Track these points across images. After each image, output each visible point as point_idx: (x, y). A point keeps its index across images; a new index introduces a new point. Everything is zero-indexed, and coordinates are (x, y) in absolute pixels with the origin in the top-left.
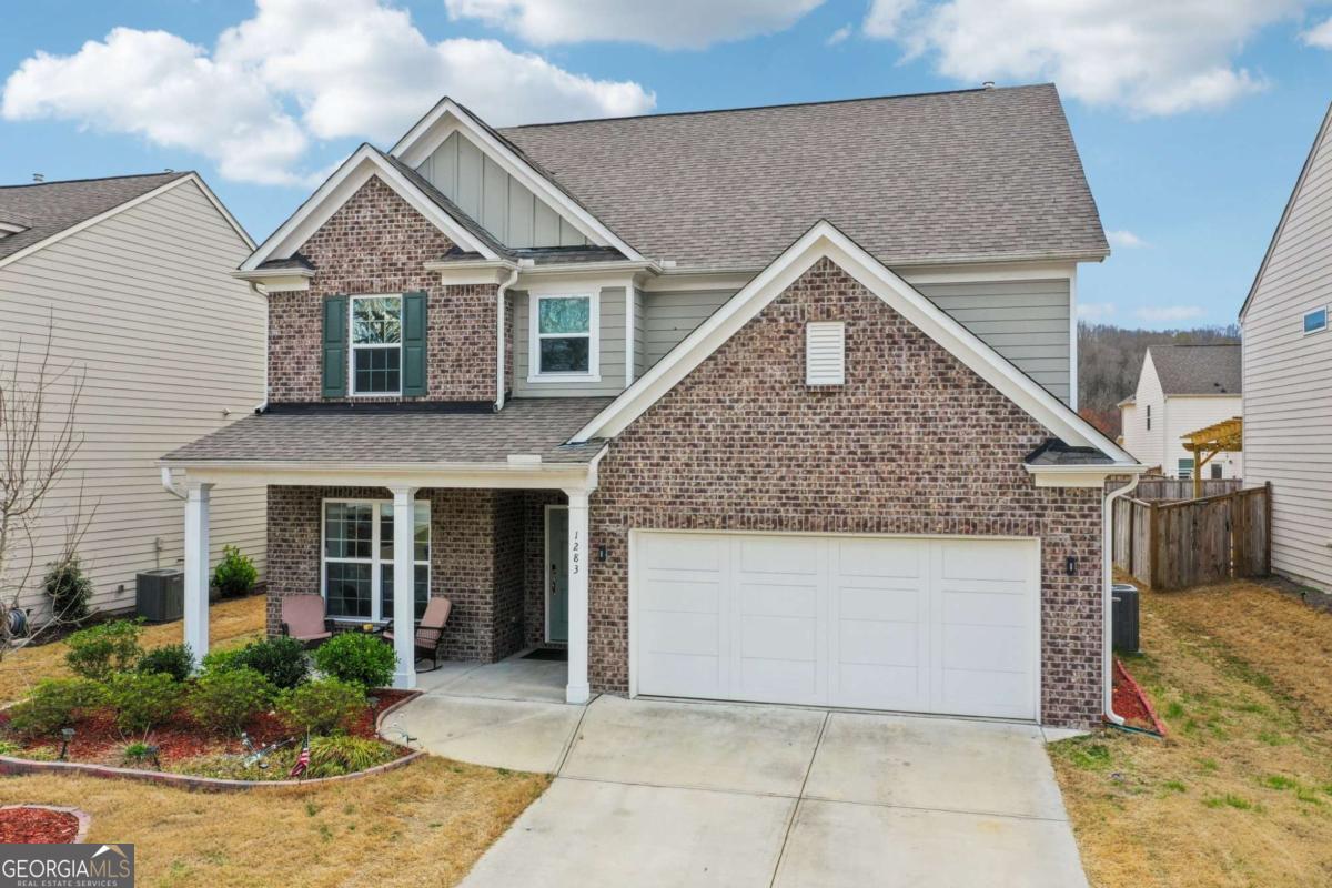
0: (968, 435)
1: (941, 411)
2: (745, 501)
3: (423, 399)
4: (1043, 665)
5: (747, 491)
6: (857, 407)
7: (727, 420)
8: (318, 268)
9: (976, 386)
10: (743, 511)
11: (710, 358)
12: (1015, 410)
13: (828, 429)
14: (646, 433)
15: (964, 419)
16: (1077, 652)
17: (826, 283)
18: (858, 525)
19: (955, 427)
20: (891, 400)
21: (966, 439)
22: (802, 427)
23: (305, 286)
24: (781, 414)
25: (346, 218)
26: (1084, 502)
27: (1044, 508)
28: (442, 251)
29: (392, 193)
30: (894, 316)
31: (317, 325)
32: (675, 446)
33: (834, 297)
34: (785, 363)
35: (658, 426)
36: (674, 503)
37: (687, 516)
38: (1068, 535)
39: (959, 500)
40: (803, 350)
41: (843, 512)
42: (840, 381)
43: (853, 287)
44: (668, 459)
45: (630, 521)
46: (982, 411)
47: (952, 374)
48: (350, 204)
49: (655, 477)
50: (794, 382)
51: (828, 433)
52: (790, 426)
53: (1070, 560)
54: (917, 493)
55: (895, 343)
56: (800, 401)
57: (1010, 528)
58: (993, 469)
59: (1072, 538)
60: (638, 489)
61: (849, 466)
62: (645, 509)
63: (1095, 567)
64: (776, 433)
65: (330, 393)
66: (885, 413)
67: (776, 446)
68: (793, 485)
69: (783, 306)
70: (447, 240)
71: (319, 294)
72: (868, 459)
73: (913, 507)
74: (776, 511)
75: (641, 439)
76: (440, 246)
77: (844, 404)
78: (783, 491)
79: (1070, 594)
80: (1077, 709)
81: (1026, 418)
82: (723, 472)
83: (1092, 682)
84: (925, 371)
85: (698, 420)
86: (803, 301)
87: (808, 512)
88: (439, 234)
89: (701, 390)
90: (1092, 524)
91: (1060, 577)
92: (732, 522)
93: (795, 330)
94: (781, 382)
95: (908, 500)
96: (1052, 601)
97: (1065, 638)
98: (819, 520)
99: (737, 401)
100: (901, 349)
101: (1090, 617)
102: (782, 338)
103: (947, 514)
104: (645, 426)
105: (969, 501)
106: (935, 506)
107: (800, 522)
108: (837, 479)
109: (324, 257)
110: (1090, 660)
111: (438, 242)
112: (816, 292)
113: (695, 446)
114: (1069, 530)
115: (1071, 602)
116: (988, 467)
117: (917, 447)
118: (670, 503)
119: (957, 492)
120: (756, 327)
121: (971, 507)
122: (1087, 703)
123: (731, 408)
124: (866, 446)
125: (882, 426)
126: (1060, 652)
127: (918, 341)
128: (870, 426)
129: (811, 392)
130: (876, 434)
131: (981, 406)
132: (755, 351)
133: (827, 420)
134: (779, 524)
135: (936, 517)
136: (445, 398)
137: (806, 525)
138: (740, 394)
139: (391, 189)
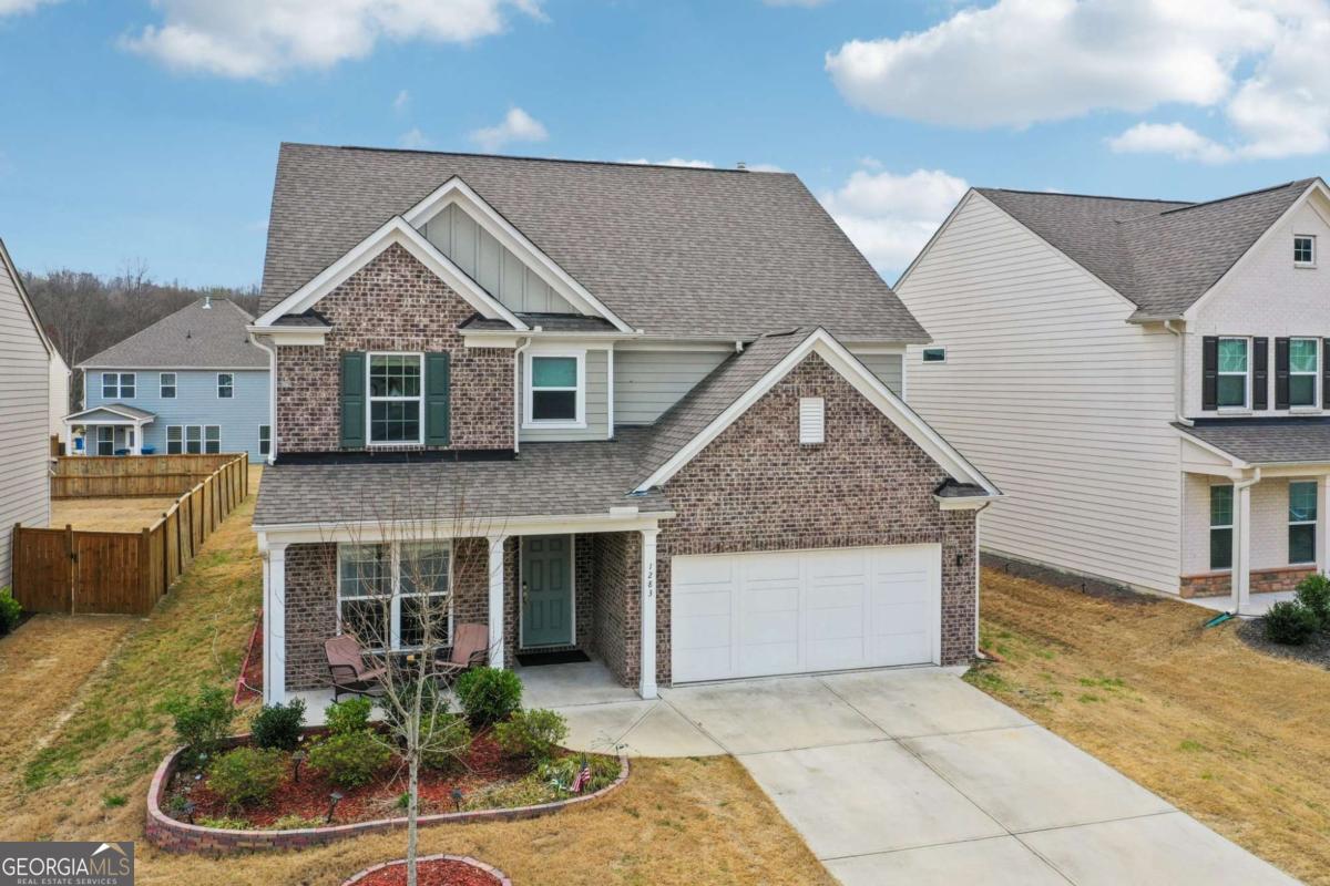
0: (902, 477)
1: (886, 461)
2: (758, 530)
3: (446, 448)
4: (943, 626)
5: (760, 522)
6: (834, 459)
7: (745, 470)
8: (334, 324)
9: (906, 444)
10: (757, 537)
11: (734, 423)
12: (929, 460)
13: (815, 475)
14: (685, 481)
15: (899, 466)
16: (961, 616)
17: (814, 372)
18: (834, 542)
19: (894, 471)
20: (855, 454)
21: (900, 479)
22: (797, 473)
23: (321, 342)
24: (784, 464)
25: (365, 280)
26: (966, 518)
27: (944, 524)
28: (464, 316)
29: (413, 260)
30: (858, 395)
31: (333, 379)
32: (708, 490)
33: (819, 380)
34: (787, 427)
35: (695, 476)
36: (706, 534)
37: (717, 543)
38: (957, 541)
39: (896, 521)
40: (798, 418)
41: (824, 534)
42: (822, 440)
43: (832, 373)
44: (702, 500)
45: (673, 551)
46: (910, 460)
47: (892, 436)
48: (369, 267)
49: (693, 515)
50: (792, 441)
51: (815, 478)
52: (789, 473)
53: (959, 557)
54: (872, 518)
55: (858, 414)
56: (795, 455)
57: (926, 538)
58: (916, 500)
59: (960, 542)
60: (679, 525)
61: (829, 501)
62: (685, 540)
63: (972, 560)
64: (780, 479)
65: (347, 443)
66: (851, 463)
67: (780, 488)
68: (792, 516)
69: (785, 385)
70: (469, 306)
71: (335, 350)
72: (840, 496)
73: (869, 527)
74: (780, 536)
75: (682, 486)
76: (462, 312)
77: (826, 456)
78: (784, 521)
79: (959, 579)
80: (962, 652)
81: (935, 465)
82: (743, 508)
83: (970, 634)
84: (875, 433)
85: (724, 470)
86: (798, 382)
87: (801, 535)
88: (461, 301)
89: (727, 447)
90: (971, 532)
91: (953, 568)
92: (750, 546)
93: (792, 403)
94: (783, 441)
95: (866, 523)
96: (949, 584)
97: (954, 607)
98: (809, 540)
99: (753, 455)
100: (861, 418)
101: (969, 592)
102: (784, 409)
103: (889, 531)
104: (684, 476)
105: (901, 521)
106: (882, 526)
107: (796, 543)
108: (820, 510)
109: (341, 314)
110: (968, 620)
111: (460, 308)
112: (807, 376)
113: (723, 490)
114: (958, 538)
115: (959, 584)
116: (913, 498)
117: (871, 486)
118: (704, 534)
119: (895, 516)
120: (766, 400)
121: (903, 526)
122: (968, 647)
123: (748, 461)
124: (839, 487)
125: (850, 472)
126: (953, 617)
127: (872, 413)
128: (842, 472)
129: (804, 448)
130: (846, 477)
131: (909, 457)
132: (765, 418)
133: (814, 469)
134: (782, 545)
135: (883, 534)
136: (466, 446)
137: (800, 545)
138: (755, 450)
139: (412, 257)
